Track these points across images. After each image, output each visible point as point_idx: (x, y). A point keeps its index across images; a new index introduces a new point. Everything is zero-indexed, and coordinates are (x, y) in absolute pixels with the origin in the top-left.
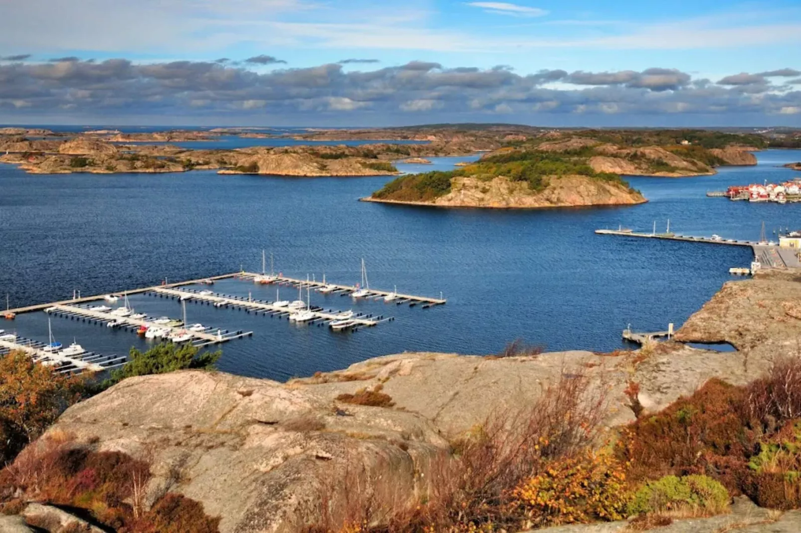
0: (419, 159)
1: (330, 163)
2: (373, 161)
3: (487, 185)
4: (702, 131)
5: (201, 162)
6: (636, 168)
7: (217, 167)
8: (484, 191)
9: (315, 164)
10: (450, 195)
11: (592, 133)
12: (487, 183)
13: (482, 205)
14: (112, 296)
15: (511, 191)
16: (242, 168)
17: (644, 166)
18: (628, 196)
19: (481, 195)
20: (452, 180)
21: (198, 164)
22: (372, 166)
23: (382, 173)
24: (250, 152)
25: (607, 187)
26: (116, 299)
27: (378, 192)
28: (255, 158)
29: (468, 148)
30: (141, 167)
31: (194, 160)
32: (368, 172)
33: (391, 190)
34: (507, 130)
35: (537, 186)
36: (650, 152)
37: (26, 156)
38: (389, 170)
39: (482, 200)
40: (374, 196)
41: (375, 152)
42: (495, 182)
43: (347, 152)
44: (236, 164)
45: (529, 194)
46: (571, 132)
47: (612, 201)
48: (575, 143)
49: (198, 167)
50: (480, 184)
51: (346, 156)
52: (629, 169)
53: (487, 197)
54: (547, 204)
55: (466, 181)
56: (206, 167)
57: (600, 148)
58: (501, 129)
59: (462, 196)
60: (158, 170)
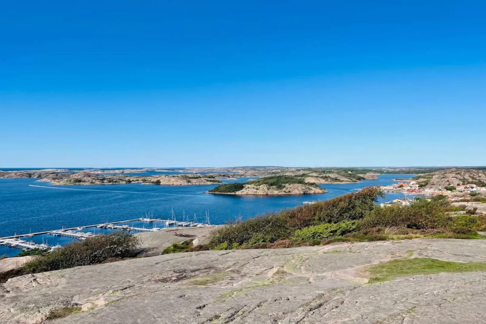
0: (233, 178)
1: (192, 180)
2: (213, 179)
3: (258, 187)
4: (357, 168)
5: (134, 180)
6: (326, 181)
7: (142, 182)
8: (257, 189)
9: (185, 181)
10: (242, 191)
11: (309, 169)
12: (258, 186)
13: (256, 193)
14: (80, 228)
15: (268, 189)
16: (153, 182)
17: (329, 180)
18: (320, 190)
19: (256, 191)
20: (244, 185)
21: (133, 181)
22: (211, 181)
23: (215, 183)
24: (157, 176)
25: (311, 188)
26: (82, 229)
27: (211, 190)
28: (159, 179)
29: (255, 174)
30: (107, 182)
31: (131, 180)
32: (209, 183)
33: (217, 189)
34: (274, 168)
35: (280, 187)
36: (332, 175)
37: (54, 179)
38: (218, 182)
39: (256, 192)
40: (209, 191)
41: (214, 176)
42: (261, 186)
43: (201, 176)
44: (150, 181)
45: (277, 190)
46: (300, 169)
47: (312, 192)
48: (301, 172)
49: (133, 182)
50: (255, 187)
51: (201, 178)
52: (323, 181)
53: (258, 191)
54: (284, 193)
55: (249, 186)
56: (137, 182)
57: (311, 175)
58: (271, 168)
59: (247, 191)
60: (114, 183)
